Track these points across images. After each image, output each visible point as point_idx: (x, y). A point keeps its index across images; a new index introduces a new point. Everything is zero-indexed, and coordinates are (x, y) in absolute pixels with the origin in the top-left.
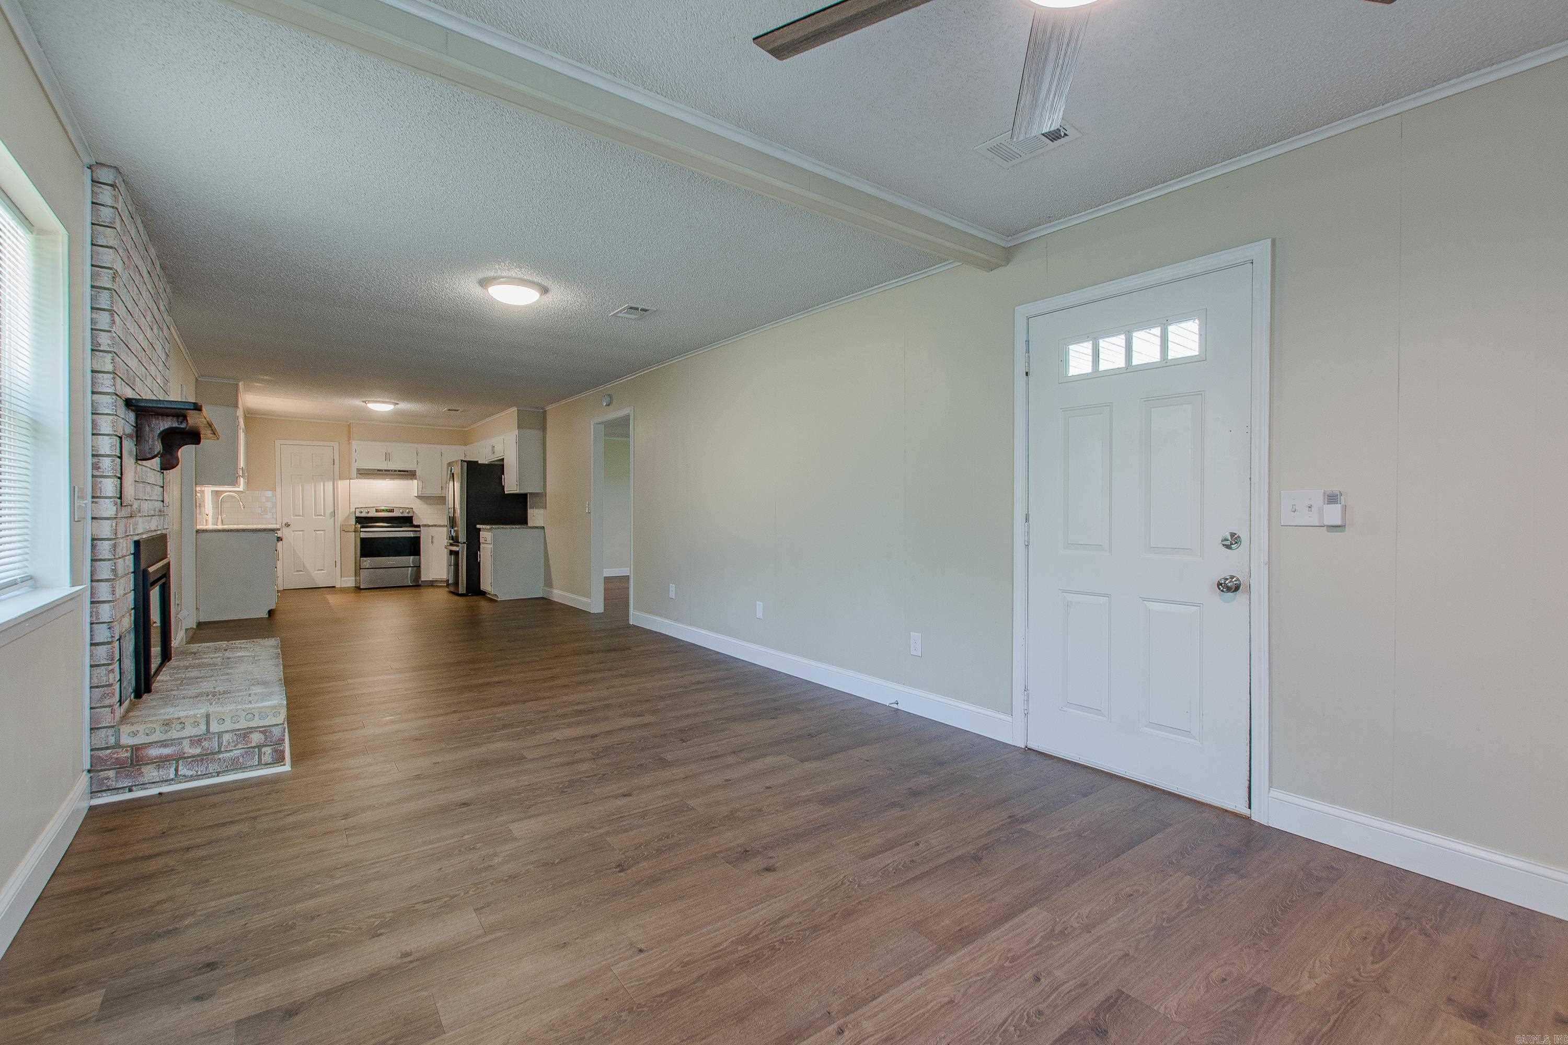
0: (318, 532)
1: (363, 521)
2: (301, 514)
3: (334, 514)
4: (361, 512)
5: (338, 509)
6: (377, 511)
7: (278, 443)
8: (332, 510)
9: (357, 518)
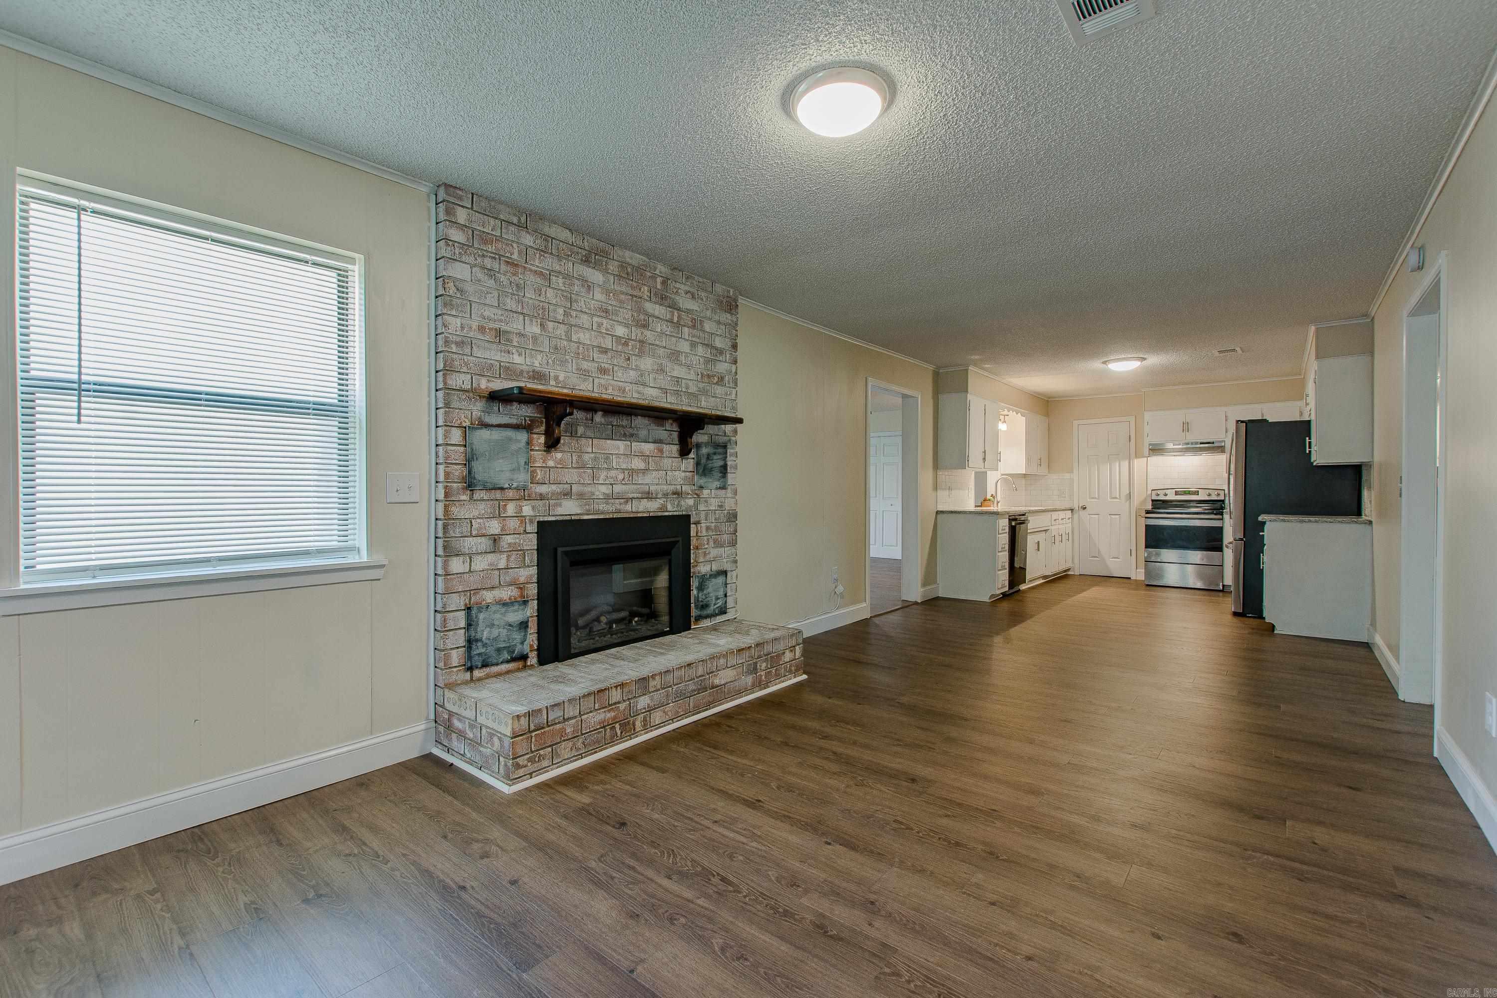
0: (1113, 516)
1: (1159, 505)
2: (1097, 496)
3: (1129, 496)
4: (1158, 495)
5: (1133, 493)
6: (1177, 493)
7: (1076, 423)
8: (1128, 492)
9: (1153, 501)
